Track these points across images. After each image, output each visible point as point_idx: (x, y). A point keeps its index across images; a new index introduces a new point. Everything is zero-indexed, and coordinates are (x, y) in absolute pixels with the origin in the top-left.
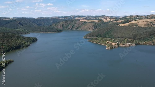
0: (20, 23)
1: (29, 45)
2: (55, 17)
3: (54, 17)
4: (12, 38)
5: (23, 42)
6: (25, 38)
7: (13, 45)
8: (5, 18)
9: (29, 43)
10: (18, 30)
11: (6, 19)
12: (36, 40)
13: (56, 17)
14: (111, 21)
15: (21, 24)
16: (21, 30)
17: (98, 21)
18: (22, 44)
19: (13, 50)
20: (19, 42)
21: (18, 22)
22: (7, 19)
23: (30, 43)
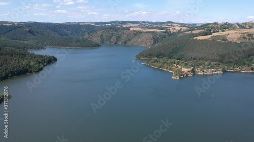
0: (30, 32)
1: (41, 69)
2: (90, 22)
3: (88, 22)
4: (12, 56)
5: (32, 63)
6: (36, 56)
7: (14, 68)
8: (7, 22)
9: (41, 66)
10: (26, 42)
11: (8, 25)
12: (55, 60)
13: (92, 23)
14: (182, 30)
15: (32, 33)
16: (31, 42)
17: (160, 30)
18: (30, 67)
19: (12, 76)
20: (25, 62)
21: (28, 30)
22: (10, 23)
23: (44, 66)
